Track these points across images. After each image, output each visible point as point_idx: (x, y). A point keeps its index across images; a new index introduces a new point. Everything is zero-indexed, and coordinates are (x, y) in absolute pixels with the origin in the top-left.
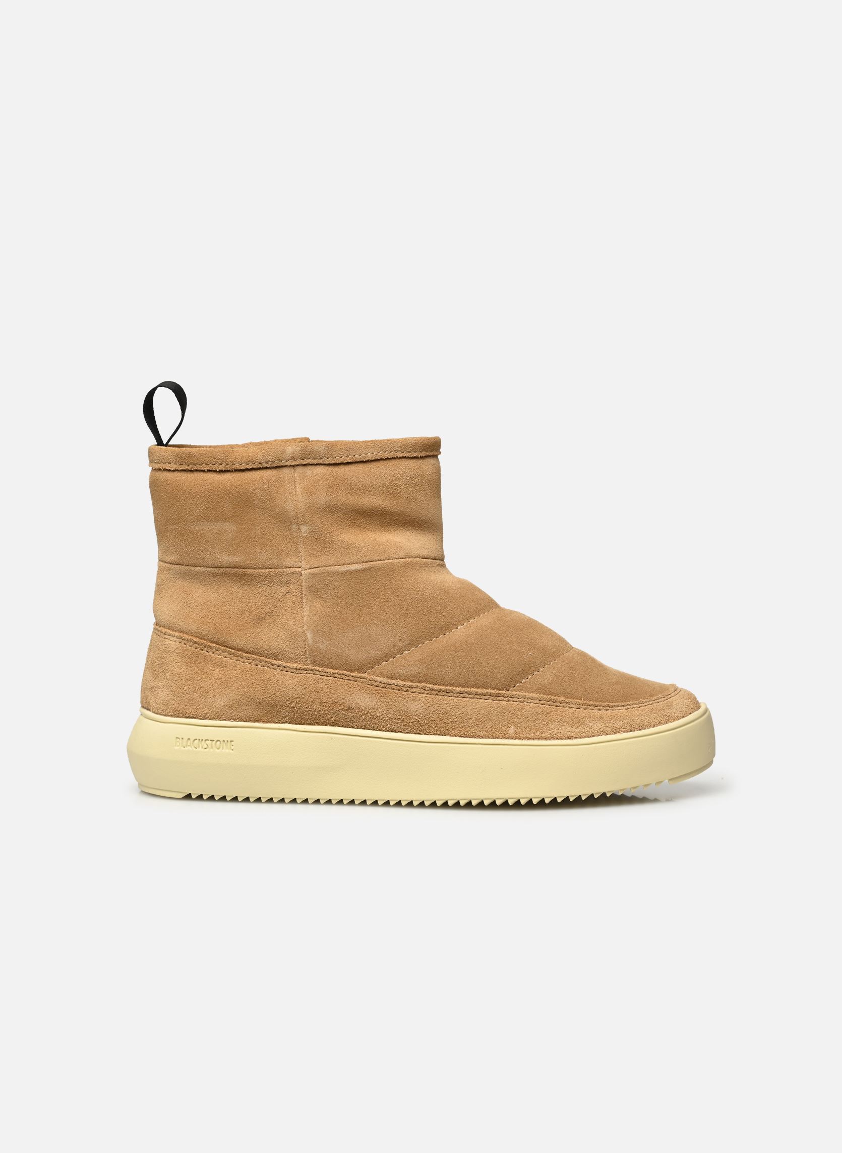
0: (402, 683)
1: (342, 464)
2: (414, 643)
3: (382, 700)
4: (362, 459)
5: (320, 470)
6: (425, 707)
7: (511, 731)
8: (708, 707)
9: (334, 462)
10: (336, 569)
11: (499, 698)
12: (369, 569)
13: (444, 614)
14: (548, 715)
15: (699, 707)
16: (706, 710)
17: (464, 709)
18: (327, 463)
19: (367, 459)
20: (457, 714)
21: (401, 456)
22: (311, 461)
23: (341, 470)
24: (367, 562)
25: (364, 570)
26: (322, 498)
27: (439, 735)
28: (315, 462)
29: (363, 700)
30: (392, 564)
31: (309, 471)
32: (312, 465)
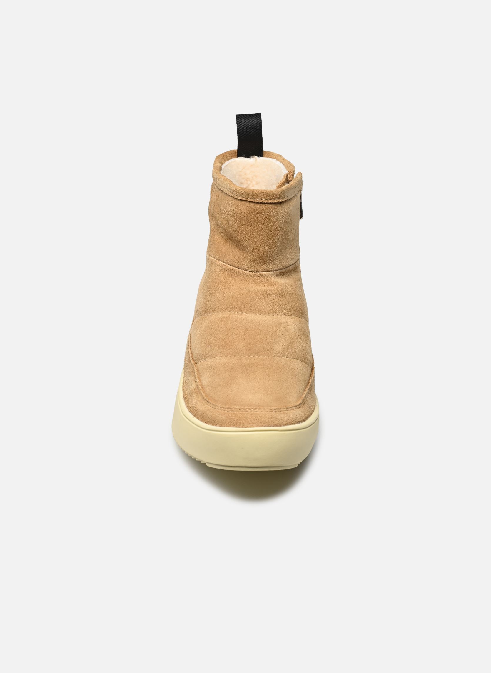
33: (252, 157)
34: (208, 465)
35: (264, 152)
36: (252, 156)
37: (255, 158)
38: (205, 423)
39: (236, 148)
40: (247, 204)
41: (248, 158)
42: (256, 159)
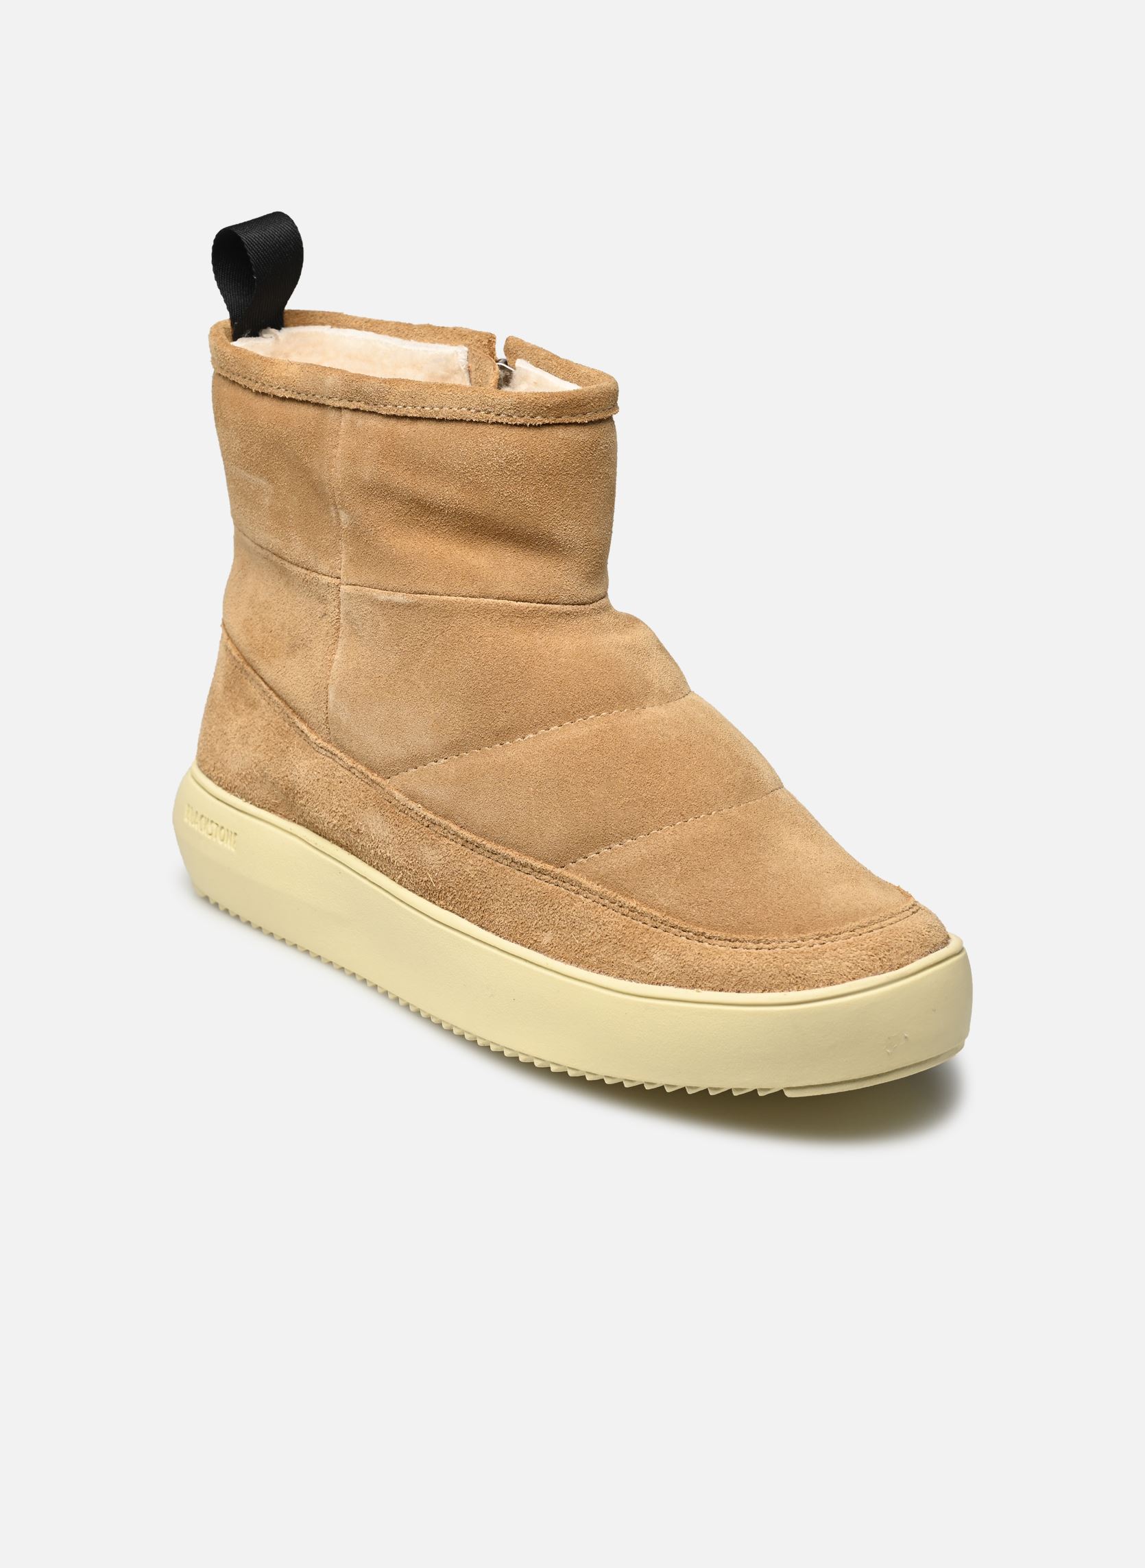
0: (423, 812)
1: (405, 417)
2: (456, 748)
3: (396, 831)
4: (434, 416)
5: (372, 422)
6: (442, 862)
7: (547, 939)
8: (964, 946)
9: (393, 413)
10: (375, 594)
11: (544, 877)
12: (417, 605)
13: (507, 709)
14: (603, 927)
15: (945, 943)
16: (962, 950)
17: (492, 881)
18: (384, 413)
19: (441, 416)
20: (481, 886)
21: (494, 420)
22: (362, 406)
23: (404, 428)
24: (415, 593)
25: (409, 606)
26: (367, 472)
27: (457, 914)
28: (367, 408)
29: (376, 826)
30: (452, 604)
31: (361, 420)
32: (364, 411)
33: (266, 333)
34: (788, 1094)
35: (286, 315)
36: (264, 330)
37: (272, 333)
38: (763, 991)
39: (225, 315)
40: (560, 433)
41: (257, 338)
42: (275, 335)
